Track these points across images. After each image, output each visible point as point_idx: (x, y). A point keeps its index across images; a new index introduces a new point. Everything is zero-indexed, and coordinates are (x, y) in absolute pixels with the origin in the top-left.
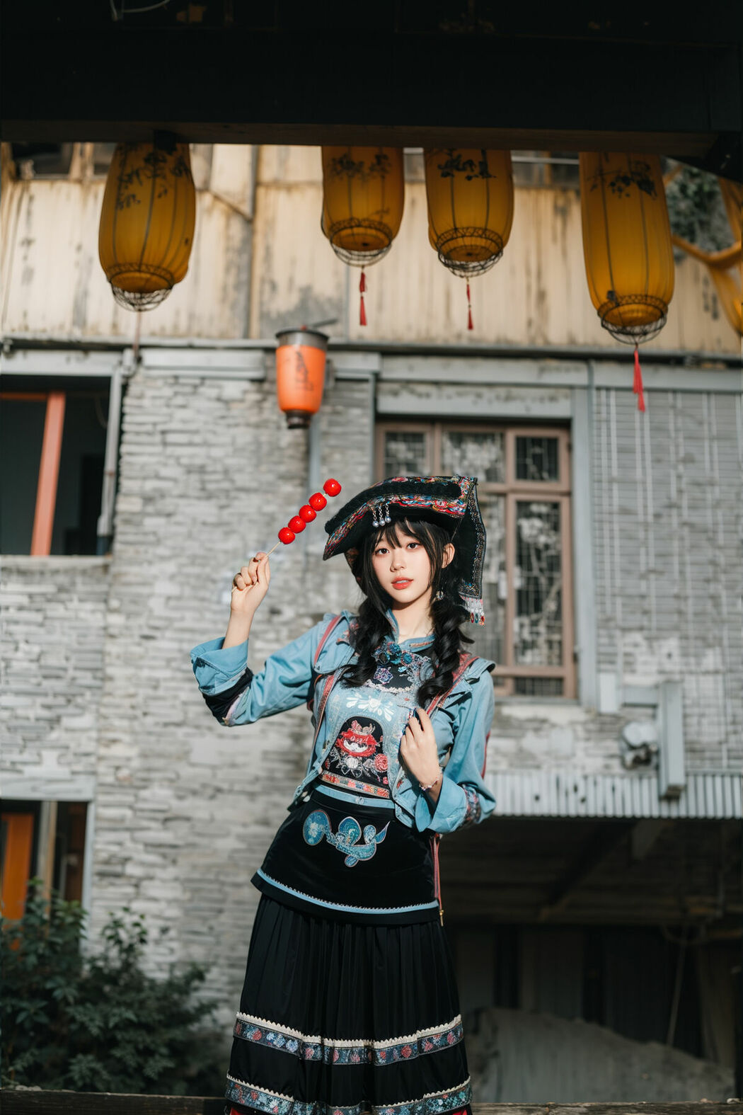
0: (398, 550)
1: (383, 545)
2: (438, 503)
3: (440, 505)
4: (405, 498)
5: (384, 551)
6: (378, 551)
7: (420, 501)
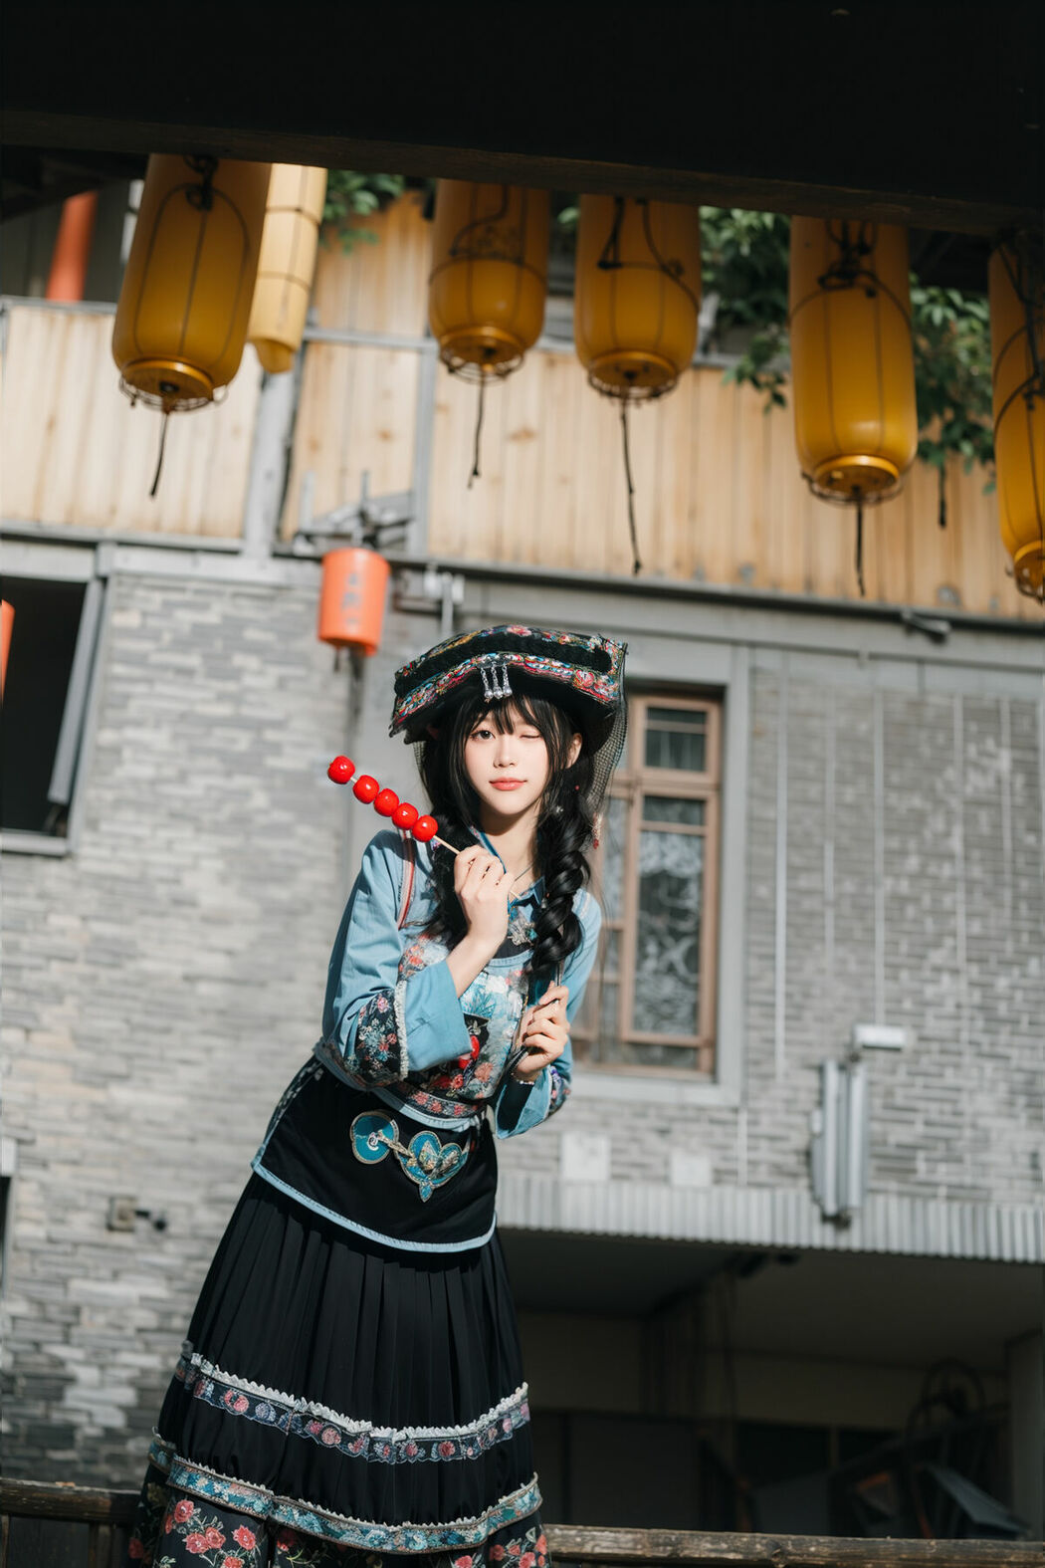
0: (506, 737)
1: (485, 726)
2: (582, 674)
3: (584, 677)
4: (532, 658)
5: (485, 734)
6: (476, 734)
7: (557, 669)
